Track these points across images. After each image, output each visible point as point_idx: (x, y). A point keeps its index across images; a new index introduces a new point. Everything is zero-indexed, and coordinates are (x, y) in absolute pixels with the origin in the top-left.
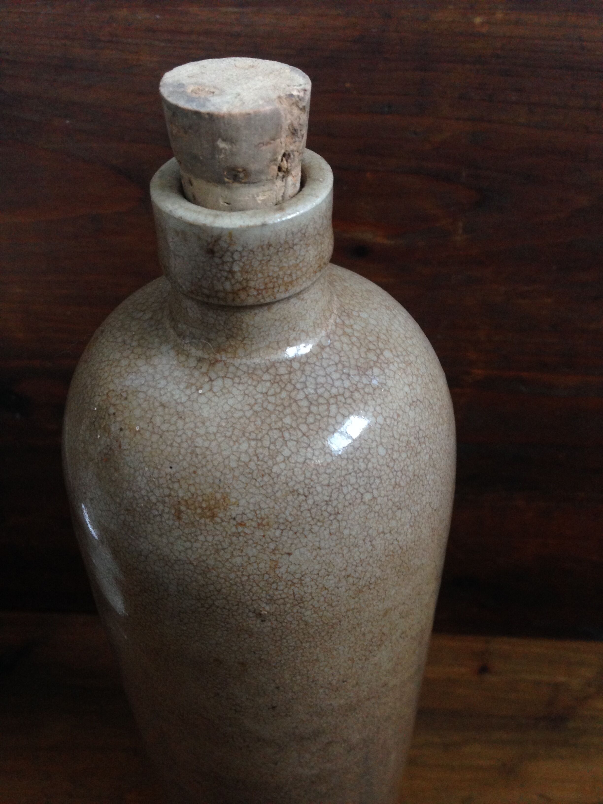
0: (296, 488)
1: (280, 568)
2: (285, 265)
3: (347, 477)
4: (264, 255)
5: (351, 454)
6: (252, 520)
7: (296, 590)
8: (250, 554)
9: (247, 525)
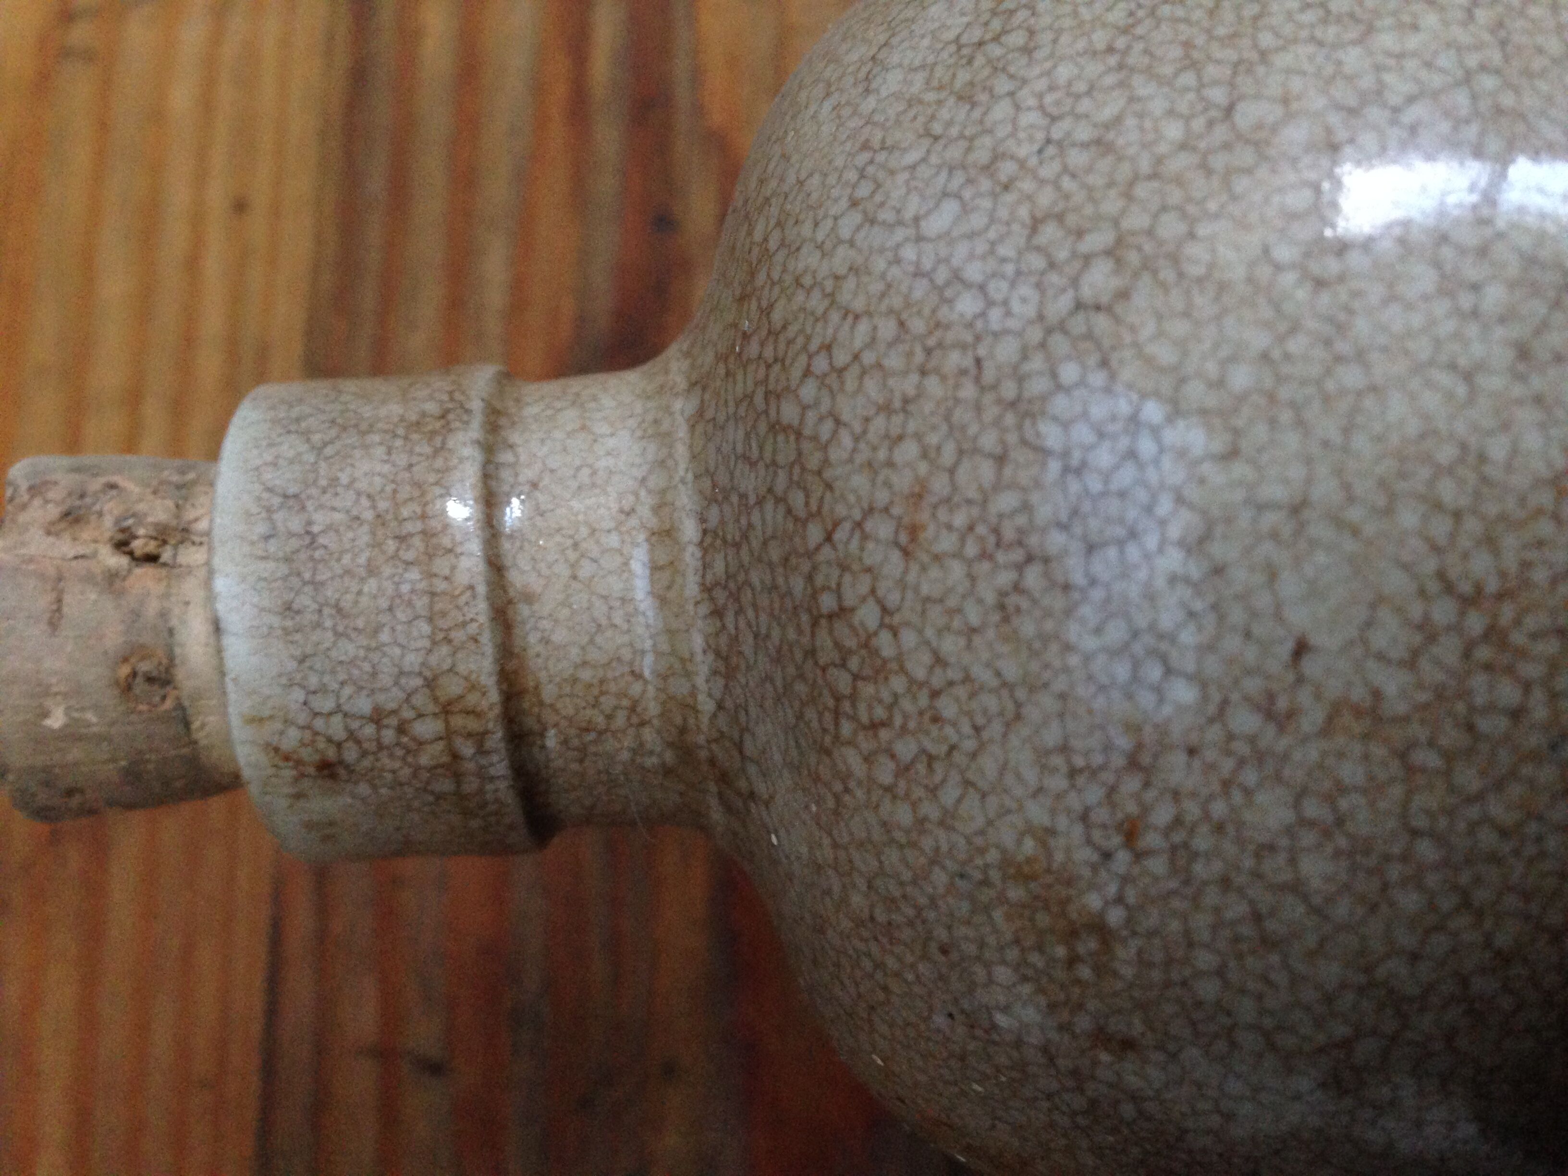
0: (990, 598)
1: (1377, 694)
2: (362, 560)
3: (989, 375)
4: (318, 625)
5: (910, 354)
6: (1112, 790)
7: (1531, 622)
8: (1288, 816)
9: (1132, 808)
